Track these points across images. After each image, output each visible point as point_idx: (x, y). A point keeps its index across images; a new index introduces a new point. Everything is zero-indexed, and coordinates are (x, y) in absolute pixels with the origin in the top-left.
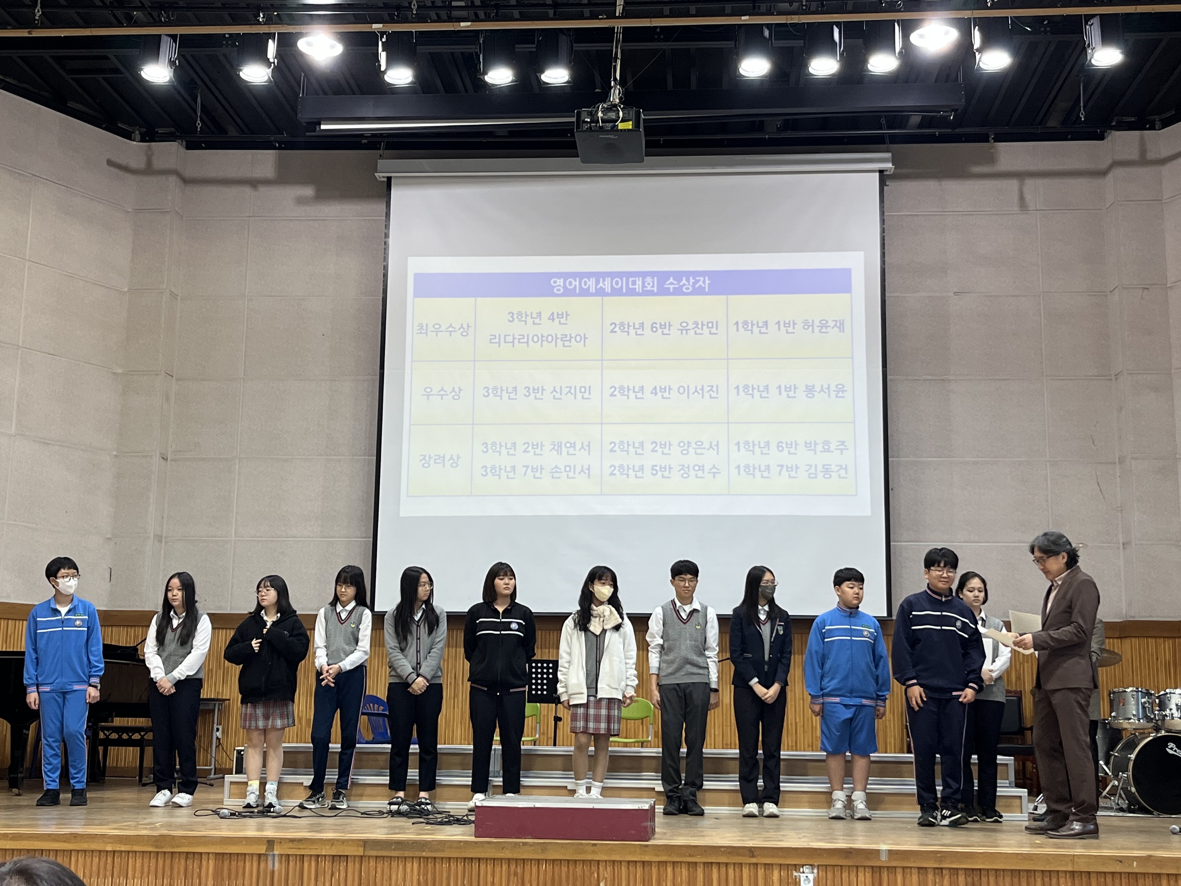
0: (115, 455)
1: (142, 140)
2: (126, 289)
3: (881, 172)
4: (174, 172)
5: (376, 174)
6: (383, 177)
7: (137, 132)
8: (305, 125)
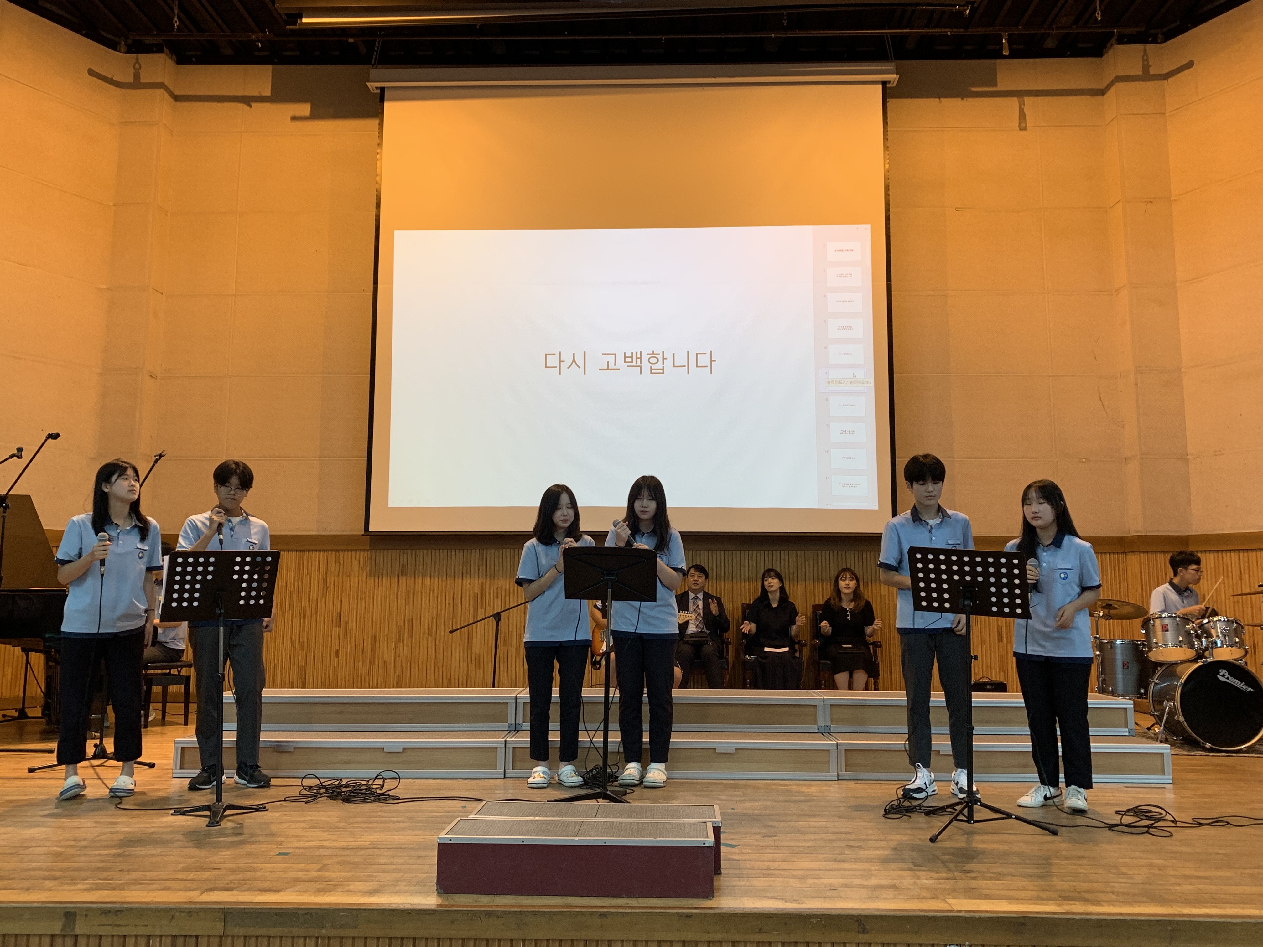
0: (101, 374)
1: (129, 51)
2: (111, 204)
3: (884, 83)
4: (161, 85)
5: (368, 84)
6: (377, 88)
7: (123, 43)
8: (285, 17)
